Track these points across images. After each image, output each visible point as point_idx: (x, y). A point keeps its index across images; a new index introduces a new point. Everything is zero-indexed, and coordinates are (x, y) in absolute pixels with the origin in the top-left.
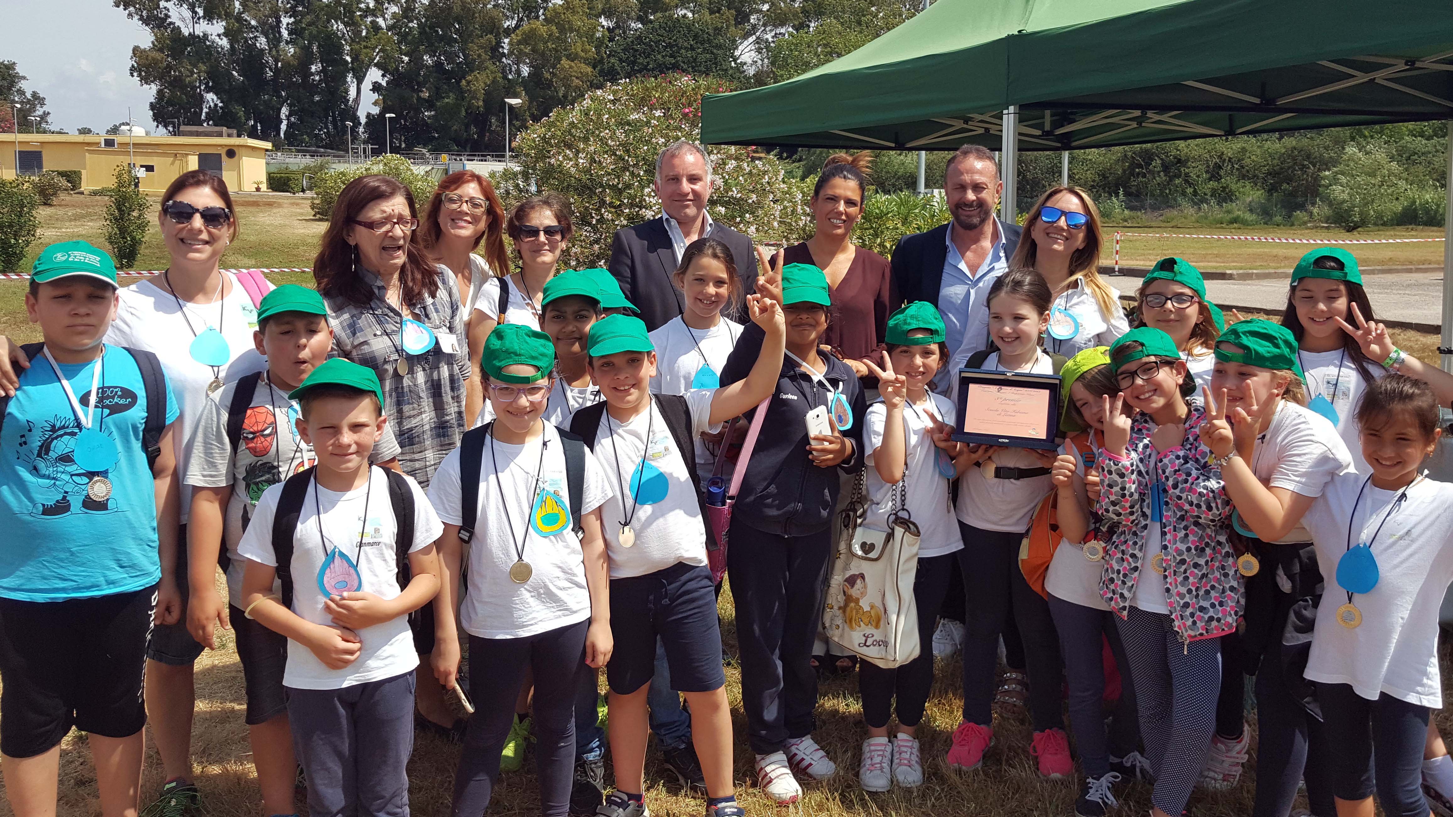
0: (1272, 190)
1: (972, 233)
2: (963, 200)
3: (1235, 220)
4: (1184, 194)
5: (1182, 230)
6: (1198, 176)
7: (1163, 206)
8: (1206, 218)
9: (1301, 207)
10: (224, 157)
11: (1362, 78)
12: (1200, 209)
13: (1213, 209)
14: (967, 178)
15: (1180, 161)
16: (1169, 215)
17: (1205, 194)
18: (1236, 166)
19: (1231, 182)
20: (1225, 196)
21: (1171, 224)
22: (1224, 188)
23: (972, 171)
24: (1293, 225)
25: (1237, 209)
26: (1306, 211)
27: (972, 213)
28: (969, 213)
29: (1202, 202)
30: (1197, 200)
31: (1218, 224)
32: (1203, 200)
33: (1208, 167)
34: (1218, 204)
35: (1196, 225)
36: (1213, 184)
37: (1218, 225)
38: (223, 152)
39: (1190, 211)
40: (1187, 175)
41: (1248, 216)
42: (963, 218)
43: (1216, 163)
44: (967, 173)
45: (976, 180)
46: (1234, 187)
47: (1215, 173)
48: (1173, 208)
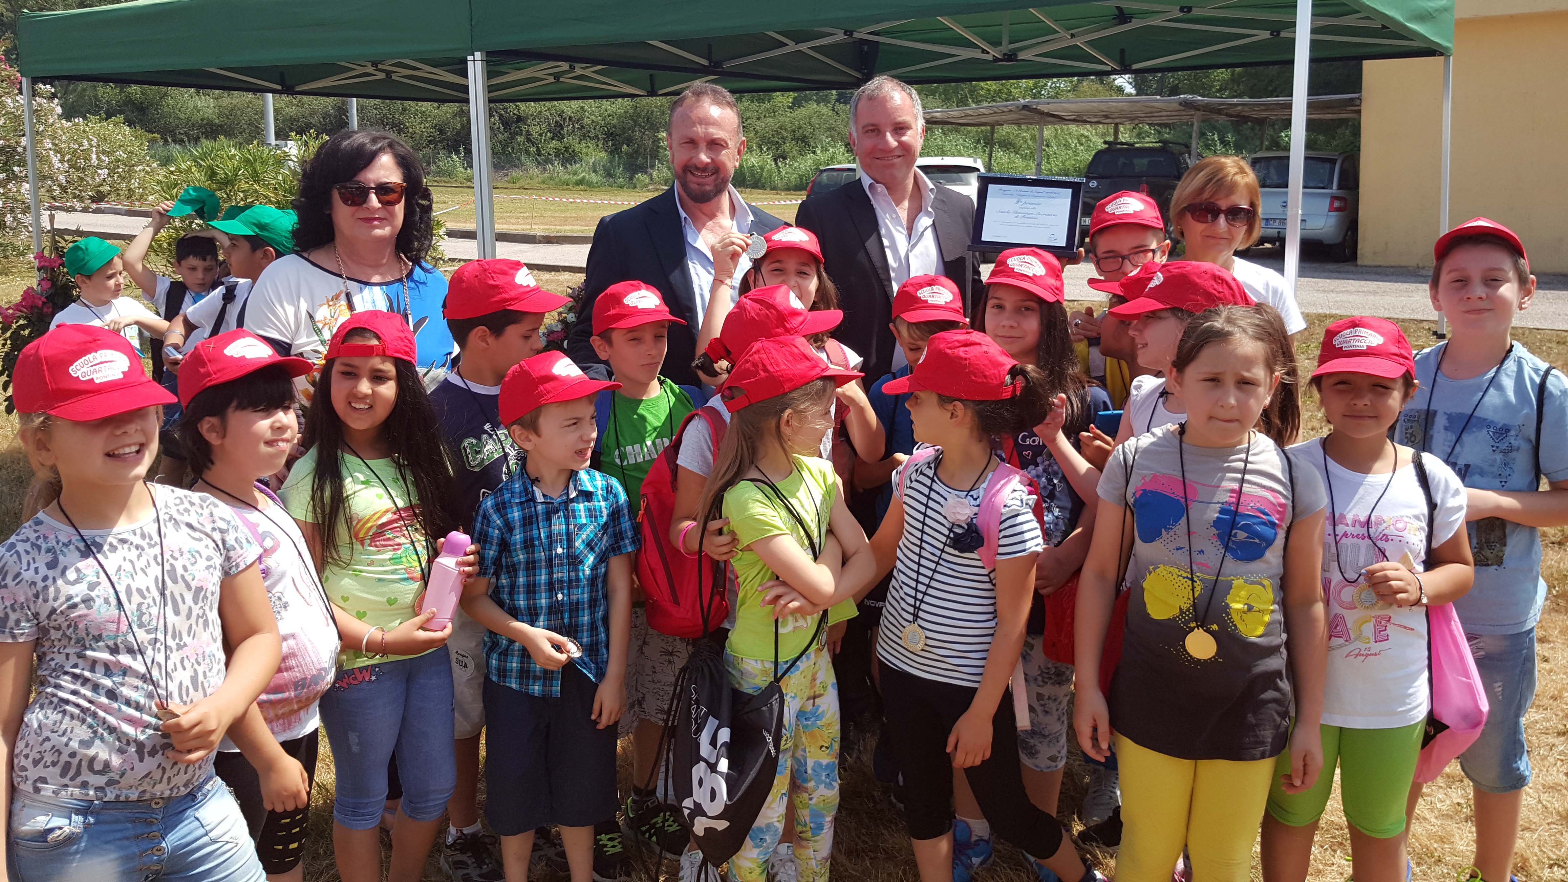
0: (615, 151)
1: (706, 207)
2: (694, 161)
3: (580, 182)
4: (528, 153)
5: (530, 191)
6: (541, 135)
7: (507, 166)
8: (551, 179)
9: (643, 169)
11: (792, 47)
12: (545, 170)
13: (557, 169)
14: (700, 130)
15: (520, 119)
16: (514, 174)
17: (549, 154)
18: (577, 126)
19: (571, 141)
20: (568, 157)
21: (517, 185)
22: (567, 148)
23: (707, 122)
24: (635, 187)
25: (581, 170)
26: (646, 173)
27: (707, 179)
28: (701, 180)
29: (547, 163)
30: (542, 160)
31: (565, 185)
32: (548, 161)
33: (549, 125)
34: (562, 165)
35: (543, 186)
36: (555, 143)
37: (565, 187)
39: (535, 171)
40: (528, 133)
41: (594, 178)
42: (694, 186)
43: (557, 122)
44: (700, 124)
45: (712, 134)
46: (577, 147)
47: (557, 132)
48: (518, 168)
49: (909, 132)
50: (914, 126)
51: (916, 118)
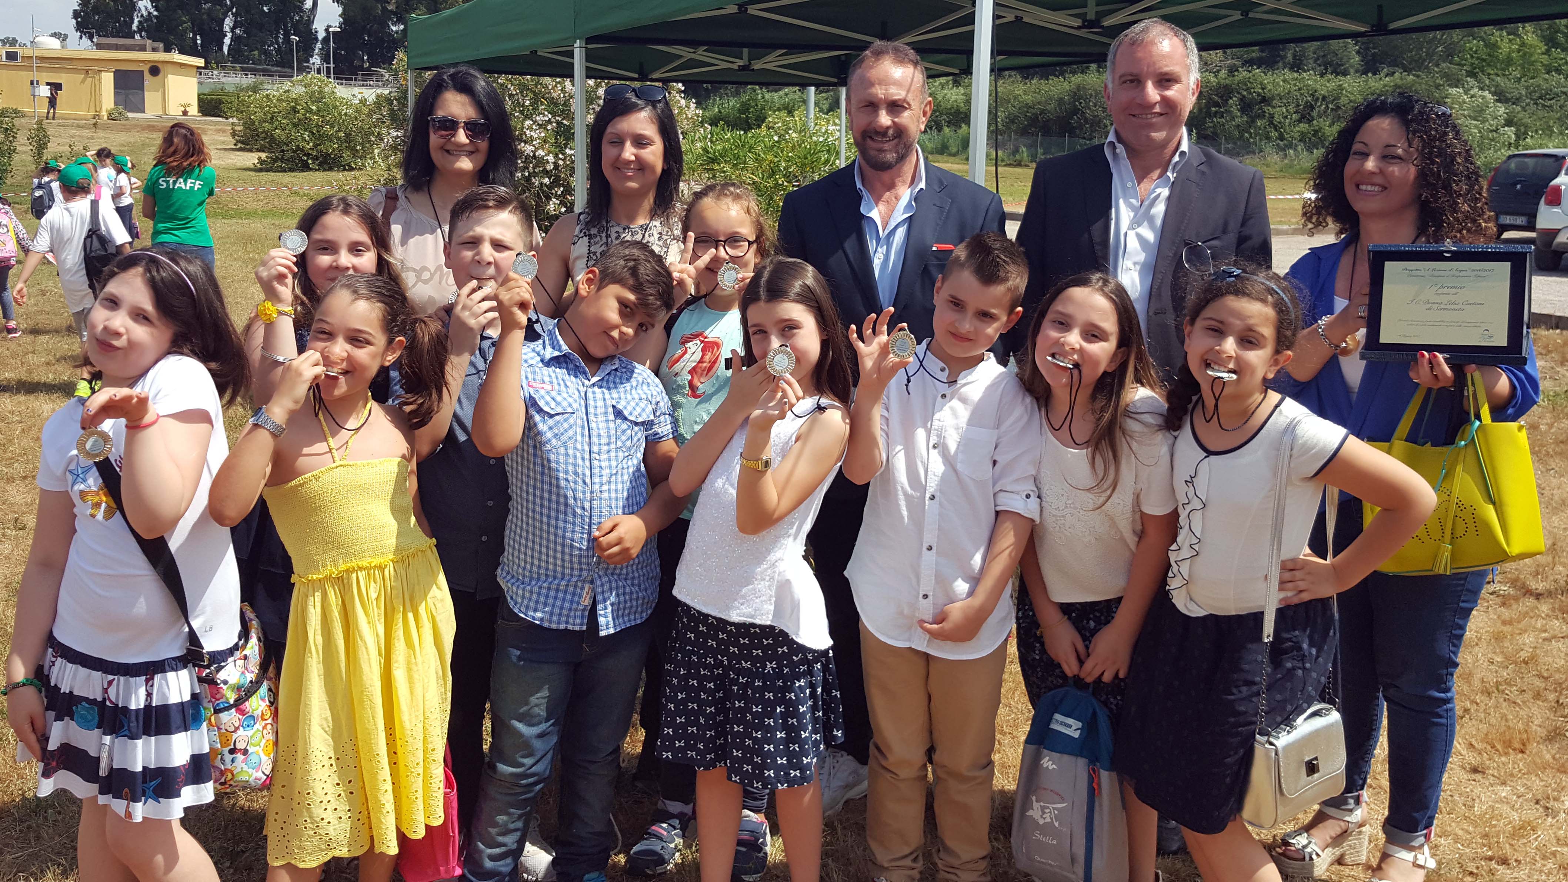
2: (873, 125)
8: (1291, 166)
10: (147, 75)
13: (1300, 156)
15: (1264, 99)
18: (1331, 106)
20: (1317, 141)
23: (886, 81)
27: (886, 145)
38: (146, 69)
42: (873, 153)
44: (879, 84)
45: (892, 95)
47: (1306, 113)
48: (1254, 153)
49: (1177, 87)
50: (1184, 79)
51: (1188, 69)
